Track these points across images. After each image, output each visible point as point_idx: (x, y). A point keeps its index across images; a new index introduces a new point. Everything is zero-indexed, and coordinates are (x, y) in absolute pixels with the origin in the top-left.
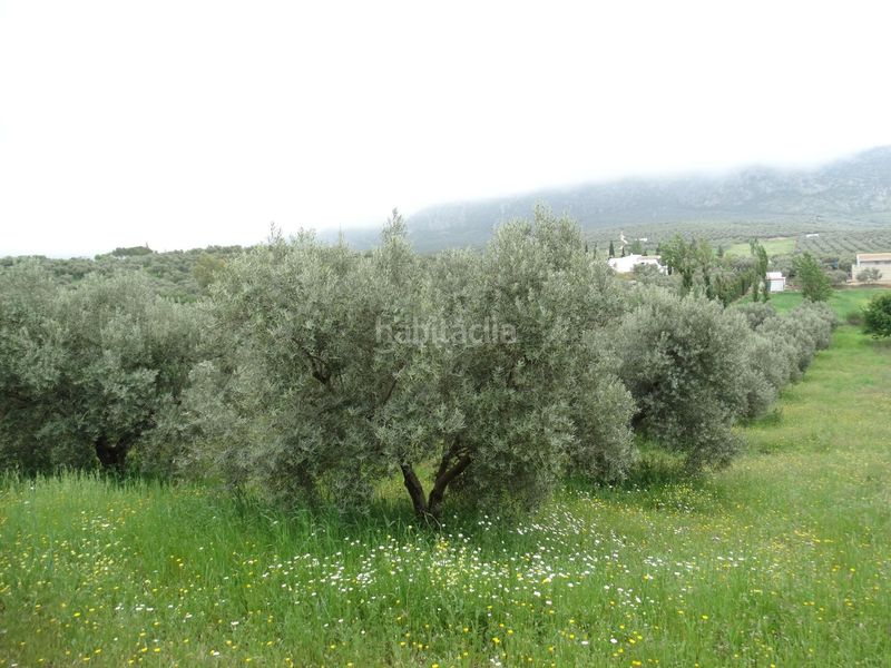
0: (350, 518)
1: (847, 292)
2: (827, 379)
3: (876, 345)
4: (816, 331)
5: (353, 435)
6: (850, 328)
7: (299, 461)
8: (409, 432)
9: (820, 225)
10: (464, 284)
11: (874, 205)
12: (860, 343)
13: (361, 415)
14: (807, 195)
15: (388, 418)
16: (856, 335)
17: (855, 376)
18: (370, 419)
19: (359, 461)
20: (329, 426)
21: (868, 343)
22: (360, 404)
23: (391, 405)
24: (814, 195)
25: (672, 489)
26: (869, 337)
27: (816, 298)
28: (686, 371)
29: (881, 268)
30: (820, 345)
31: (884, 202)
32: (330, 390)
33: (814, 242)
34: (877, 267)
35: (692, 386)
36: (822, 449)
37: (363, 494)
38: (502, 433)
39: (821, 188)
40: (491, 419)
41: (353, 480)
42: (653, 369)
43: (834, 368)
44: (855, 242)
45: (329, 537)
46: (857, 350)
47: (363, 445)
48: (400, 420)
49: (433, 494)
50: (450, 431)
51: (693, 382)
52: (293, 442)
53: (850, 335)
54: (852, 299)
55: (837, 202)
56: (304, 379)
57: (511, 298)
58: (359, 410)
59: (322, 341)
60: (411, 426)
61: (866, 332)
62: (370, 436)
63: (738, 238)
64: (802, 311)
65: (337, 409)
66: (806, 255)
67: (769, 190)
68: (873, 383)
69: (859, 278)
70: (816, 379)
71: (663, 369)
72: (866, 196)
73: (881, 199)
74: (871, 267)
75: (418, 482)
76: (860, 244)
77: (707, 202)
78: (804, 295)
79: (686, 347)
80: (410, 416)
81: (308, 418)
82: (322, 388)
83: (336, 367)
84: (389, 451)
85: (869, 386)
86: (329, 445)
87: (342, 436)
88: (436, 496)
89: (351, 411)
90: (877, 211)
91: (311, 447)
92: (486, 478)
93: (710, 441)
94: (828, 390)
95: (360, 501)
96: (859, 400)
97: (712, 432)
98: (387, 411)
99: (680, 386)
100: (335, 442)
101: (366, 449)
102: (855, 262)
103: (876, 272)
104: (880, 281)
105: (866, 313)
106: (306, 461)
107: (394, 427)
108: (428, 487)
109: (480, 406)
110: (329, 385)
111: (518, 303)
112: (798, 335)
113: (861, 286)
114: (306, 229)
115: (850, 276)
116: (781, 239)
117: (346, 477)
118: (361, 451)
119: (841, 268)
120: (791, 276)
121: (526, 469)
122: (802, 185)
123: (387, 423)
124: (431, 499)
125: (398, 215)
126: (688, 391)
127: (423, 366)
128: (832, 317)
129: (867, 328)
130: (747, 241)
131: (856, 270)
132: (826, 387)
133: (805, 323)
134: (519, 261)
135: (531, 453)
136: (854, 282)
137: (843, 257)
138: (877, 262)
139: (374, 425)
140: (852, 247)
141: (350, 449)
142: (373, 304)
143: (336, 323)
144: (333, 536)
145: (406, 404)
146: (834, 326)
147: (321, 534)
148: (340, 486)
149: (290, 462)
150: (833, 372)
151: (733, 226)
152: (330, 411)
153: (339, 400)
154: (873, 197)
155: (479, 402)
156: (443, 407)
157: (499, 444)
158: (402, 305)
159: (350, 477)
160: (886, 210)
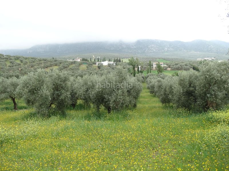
9: (136, 56)
11: (145, 52)
14: (132, 49)
24: (134, 49)
31: (147, 51)
39: (135, 47)
55: (138, 51)
67: (125, 47)
73: (147, 50)
77: (111, 49)
90: (146, 53)
115: (153, 67)
122: (131, 46)
154: (145, 50)
160: (148, 53)
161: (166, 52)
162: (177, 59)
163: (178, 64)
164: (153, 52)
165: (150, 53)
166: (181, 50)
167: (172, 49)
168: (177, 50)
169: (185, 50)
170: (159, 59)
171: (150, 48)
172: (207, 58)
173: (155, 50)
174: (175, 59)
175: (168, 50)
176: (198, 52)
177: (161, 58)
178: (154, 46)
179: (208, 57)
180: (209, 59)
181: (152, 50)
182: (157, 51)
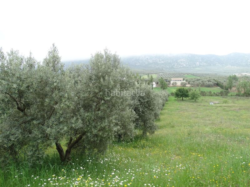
0: (34, 166)
1: (170, 88)
2: (168, 109)
3: (178, 100)
4: (165, 97)
5: (36, 132)
6: (171, 96)
7: (9, 145)
8: (61, 129)
9: (163, 71)
10: (79, 76)
11: (174, 67)
12: (174, 100)
13: (39, 124)
14: (160, 64)
15: (51, 124)
16: (173, 98)
17: (174, 108)
18: (43, 125)
19: (38, 142)
20: (24, 130)
21: (176, 100)
22: (39, 120)
23: (52, 119)
24: (161, 64)
25: (140, 141)
26: (176, 98)
27: (164, 89)
28: (144, 106)
29: (177, 82)
30: (167, 100)
32: (25, 114)
33: (162, 75)
34: (176, 81)
35: (145, 110)
36: (173, 127)
37: (40, 156)
38: (95, 127)
39: (163, 62)
40: (91, 122)
41: (36, 151)
42: (135, 105)
43: (169, 106)
44: (171, 76)
45: (24, 176)
46: (173, 102)
47: (40, 136)
48: (57, 125)
49: (67, 151)
50: (77, 128)
51: (145, 109)
52: (7, 137)
53: (172, 98)
54: (171, 89)
55: (166, 66)
56: (13, 110)
57: (99, 78)
58: (38, 122)
59: (21, 94)
60: (61, 127)
61: (175, 97)
62: (43, 132)
63: (144, 74)
64: (161, 92)
65: (29, 122)
66: (162, 78)
67: (151, 62)
68: (179, 110)
69: (172, 84)
70: (166, 109)
71: (137, 105)
72: (172, 65)
73: (176, 65)
74: (175, 81)
75: (61, 148)
76: (172, 76)
77: (136, 64)
78: (161, 88)
79: (144, 99)
80: (60, 123)
81: (15, 126)
82: (21, 114)
83: (28, 105)
84: (52, 138)
85: (178, 110)
86: (24, 137)
87: (30, 133)
88: (68, 152)
89: (35, 122)
90: (175, 68)
91: (16, 138)
92: (89, 144)
93: (150, 126)
94: (169, 111)
95: (38, 158)
96: (177, 114)
97: (150, 124)
98: (51, 121)
99: (142, 111)
100: (27, 136)
101: (41, 137)
102: (171, 80)
103: (176, 83)
104: (177, 85)
105: (175, 92)
106: (13, 144)
107: (54, 128)
108: (65, 149)
109: (87, 118)
110: (25, 112)
111: (102, 80)
112: (161, 98)
113: (173, 86)
114: (14, 50)
115: (170, 83)
116: (154, 74)
117: (32, 150)
118: (39, 138)
119: (168, 81)
120: (157, 83)
121: (104, 139)
122: (158, 61)
123: (51, 126)
124: (66, 153)
125: (55, 46)
126: (144, 112)
127: (67, 103)
128: (168, 93)
129: (176, 96)
130: (146, 75)
131: (172, 82)
132: (168, 111)
133: (163, 95)
134: (101, 65)
135: (106, 134)
136: (171, 85)
137: (169, 79)
138: (176, 80)
139: (45, 128)
140: (170, 77)
141: (34, 138)
142: (45, 78)
143: (28, 87)
144: (26, 176)
145: (59, 118)
146: (169, 95)
147: (20, 176)
148: (30, 154)
149: (5, 146)
150: (169, 107)
151: (143, 71)
152: (25, 123)
153: (29, 118)
154: (174, 65)
155: (87, 116)
156: (75, 118)
157: (95, 131)
158: (57, 79)
159: (34, 149)
160: (177, 68)
161: (198, 67)
162: (208, 74)
163: (199, 80)
164: (183, 67)
165: (179, 68)
166: (216, 64)
167: (205, 64)
168: (211, 65)
169: (219, 65)
170: (188, 74)
171: (180, 63)
172: (245, 74)
173: (185, 65)
174: (206, 74)
175: (200, 65)
176: (235, 67)
177: (190, 74)
178: (184, 60)
179: (247, 72)
180: (248, 74)
181: (182, 65)
182: (187, 66)
